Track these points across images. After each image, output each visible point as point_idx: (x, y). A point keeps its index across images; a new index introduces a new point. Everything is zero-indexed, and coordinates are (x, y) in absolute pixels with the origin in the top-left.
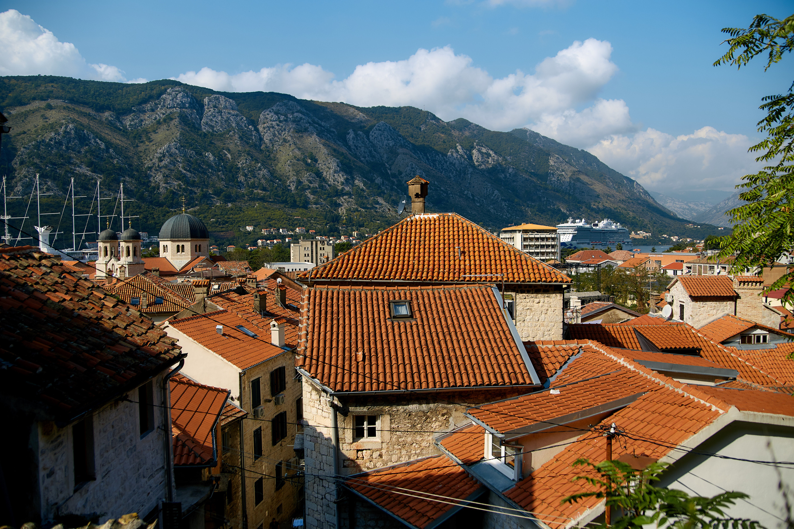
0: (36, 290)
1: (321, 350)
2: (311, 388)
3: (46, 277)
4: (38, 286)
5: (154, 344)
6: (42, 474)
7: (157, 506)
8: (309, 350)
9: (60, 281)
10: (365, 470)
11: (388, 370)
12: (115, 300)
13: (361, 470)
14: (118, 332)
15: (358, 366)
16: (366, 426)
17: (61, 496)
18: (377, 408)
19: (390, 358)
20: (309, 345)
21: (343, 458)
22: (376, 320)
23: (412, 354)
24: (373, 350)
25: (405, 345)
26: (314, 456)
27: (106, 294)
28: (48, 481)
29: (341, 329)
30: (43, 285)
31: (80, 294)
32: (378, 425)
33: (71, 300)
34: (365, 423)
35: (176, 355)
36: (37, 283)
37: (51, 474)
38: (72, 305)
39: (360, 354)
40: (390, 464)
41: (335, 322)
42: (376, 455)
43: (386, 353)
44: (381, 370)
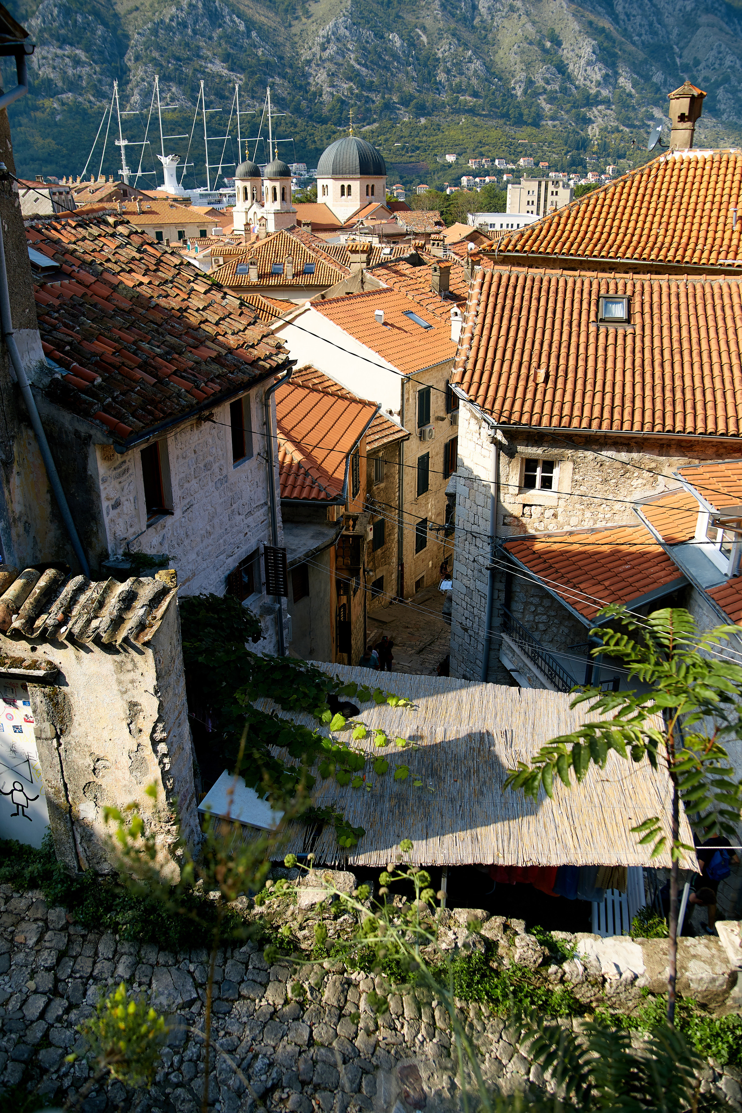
0: (106, 270)
1: (489, 362)
2: (469, 414)
3: (119, 251)
4: (109, 265)
5: (253, 346)
6: (105, 504)
7: (258, 549)
8: (471, 361)
9: (138, 256)
10: (532, 531)
11: (578, 399)
12: (209, 282)
13: (526, 531)
14: (207, 329)
15: (536, 390)
16: (539, 473)
17: (131, 530)
18: (556, 451)
19: (585, 381)
20: (472, 354)
21: (504, 513)
22: (575, 323)
23: (619, 377)
24: (562, 368)
25: (610, 364)
26: (468, 506)
27: (197, 275)
28: (113, 513)
29: (521, 334)
30: (116, 263)
31: (163, 275)
32: (556, 473)
33: (150, 283)
34: (539, 470)
35: (280, 362)
36: (108, 260)
37: (117, 505)
38: (149, 291)
39: (542, 373)
40: (567, 528)
41: (514, 322)
42: (548, 513)
43: (580, 373)
44: (568, 397)
